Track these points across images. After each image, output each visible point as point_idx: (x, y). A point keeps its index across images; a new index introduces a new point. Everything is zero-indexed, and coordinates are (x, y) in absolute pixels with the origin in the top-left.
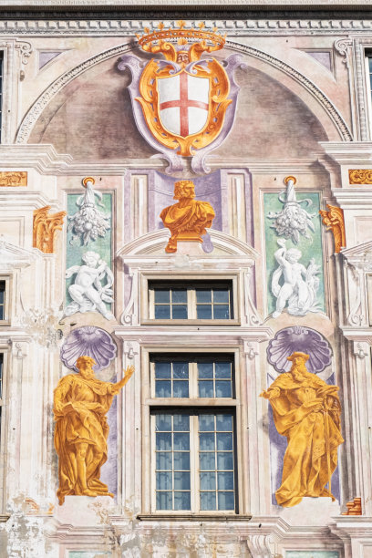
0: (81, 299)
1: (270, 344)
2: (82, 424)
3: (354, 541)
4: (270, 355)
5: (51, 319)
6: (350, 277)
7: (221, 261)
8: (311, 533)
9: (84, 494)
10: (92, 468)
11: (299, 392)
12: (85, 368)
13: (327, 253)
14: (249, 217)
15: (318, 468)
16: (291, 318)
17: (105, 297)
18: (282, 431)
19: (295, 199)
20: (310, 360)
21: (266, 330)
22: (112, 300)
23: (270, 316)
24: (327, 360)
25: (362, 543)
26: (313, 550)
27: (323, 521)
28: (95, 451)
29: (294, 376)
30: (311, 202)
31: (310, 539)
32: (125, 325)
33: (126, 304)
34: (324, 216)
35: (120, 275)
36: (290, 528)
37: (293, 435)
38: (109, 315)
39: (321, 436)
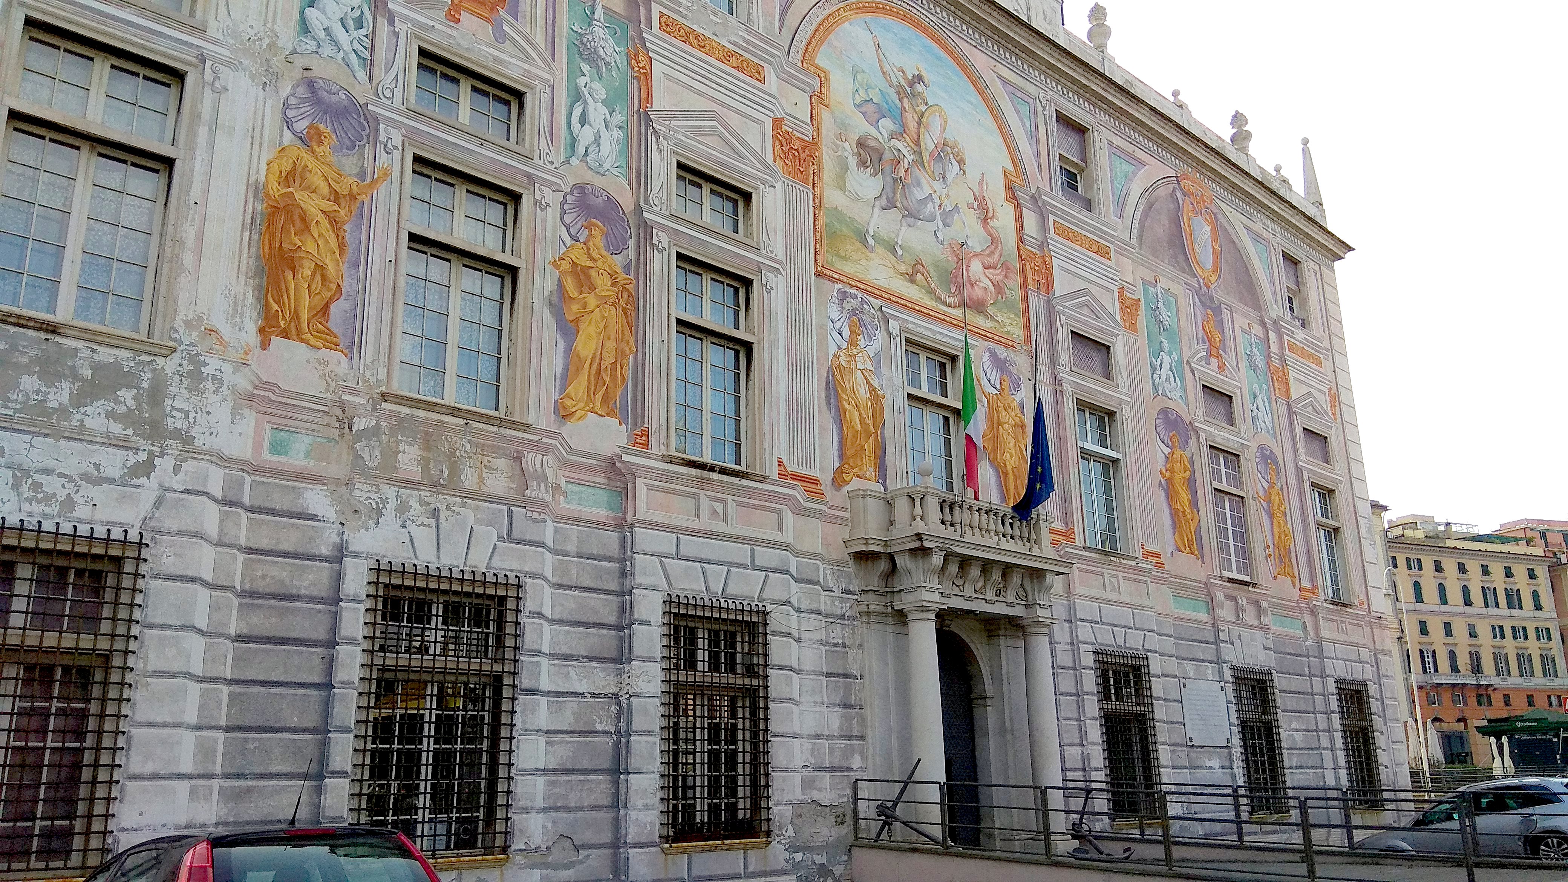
0: (322, 35)
1: (565, 196)
2: (308, 228)
3: (639, 481)
4: (563, 212)
5: (272, 46)
6: (655, 147)
7: (513, 61)
8: (595, 462)
9: (302, 341)
10: (318, 301)
11: (593, 273)
12: (320, 143)
13: (633, 105)
14: (550, 17)
15: (607, 378)
16: (590, 172)
17: (356, 45)
18: (571, 318)
19: (602, 20)
20: (607, 235)
21: (561, 177)
22: (366, 54)
23: (567, 161)
24: (625, 241)
25: (646, 485)
26: (594, 486)
27: (608, 448)
28: (324, 278)
29: (589, 249)
30: (619, 33)
31: (592, 469)
32: (384, 100)
33: (388, 69)
34: (632, 56)
35: (383, 23)
36: (572, 451)
37: (582, 326)
38: (362, 75)
39: (612, 337)
